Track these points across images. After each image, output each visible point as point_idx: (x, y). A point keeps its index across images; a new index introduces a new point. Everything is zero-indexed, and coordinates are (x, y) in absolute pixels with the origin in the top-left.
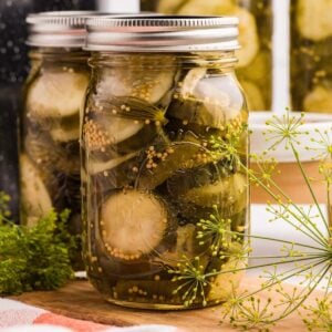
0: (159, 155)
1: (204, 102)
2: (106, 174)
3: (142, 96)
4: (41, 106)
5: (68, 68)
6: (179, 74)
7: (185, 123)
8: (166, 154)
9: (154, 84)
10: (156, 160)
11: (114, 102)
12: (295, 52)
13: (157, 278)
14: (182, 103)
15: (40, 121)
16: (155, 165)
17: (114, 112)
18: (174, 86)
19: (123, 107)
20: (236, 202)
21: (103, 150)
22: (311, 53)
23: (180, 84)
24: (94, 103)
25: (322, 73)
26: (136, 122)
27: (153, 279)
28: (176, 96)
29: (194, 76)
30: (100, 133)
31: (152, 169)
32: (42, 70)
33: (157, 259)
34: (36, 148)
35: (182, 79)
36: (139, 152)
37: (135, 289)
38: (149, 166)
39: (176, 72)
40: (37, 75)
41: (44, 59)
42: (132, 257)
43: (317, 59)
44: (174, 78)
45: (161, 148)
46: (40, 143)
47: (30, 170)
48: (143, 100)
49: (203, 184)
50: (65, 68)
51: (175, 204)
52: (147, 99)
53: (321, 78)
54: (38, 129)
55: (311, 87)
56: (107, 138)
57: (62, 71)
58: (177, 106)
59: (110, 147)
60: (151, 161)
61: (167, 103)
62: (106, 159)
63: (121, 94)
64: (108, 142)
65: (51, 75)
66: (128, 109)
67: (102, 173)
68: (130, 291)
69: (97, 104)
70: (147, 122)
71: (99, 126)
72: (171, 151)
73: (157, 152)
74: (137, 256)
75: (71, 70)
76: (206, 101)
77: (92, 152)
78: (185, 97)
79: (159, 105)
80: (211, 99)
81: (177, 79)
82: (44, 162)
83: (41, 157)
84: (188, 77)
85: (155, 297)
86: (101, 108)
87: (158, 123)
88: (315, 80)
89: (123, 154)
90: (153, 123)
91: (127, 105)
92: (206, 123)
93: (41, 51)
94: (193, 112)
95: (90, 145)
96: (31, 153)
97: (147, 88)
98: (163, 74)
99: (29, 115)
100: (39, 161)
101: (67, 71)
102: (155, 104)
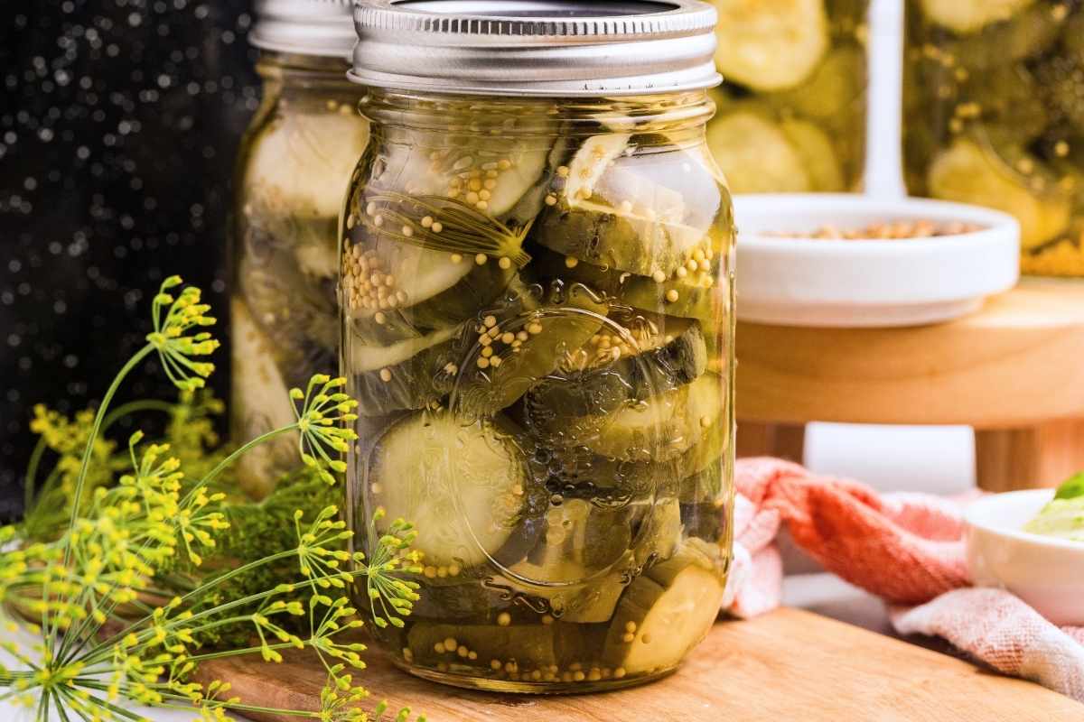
0: (508, 337)
1: (619, 213)
2: (385, 376)
3: (471, 197)
4: (277, 190)
5: (340, 103)
6: (560, 147)
7: (571, 263)
8: (523, 336)
9: (499, 170)
10: (500, 348)
11: (407, 209)
12: (915, 56)
13: (505, 619)
14: (565, 217)
15: (272, 227)
16: (496, 361)
17: (407, 231)
18: (547, 177)
19: (426, 221)
20: (693, 447)
21: (379, 319)
22: (947, 60)
23: (563, 171)
24: (364, 209)
25: (972, 110)
26: (456, 258)
27: (495, 622)
28: (551, 201)
29: (596, 151)
30: (374, 279)
31: (489, 369)
32: (283, 103)
33: (498, 580)
34: (262, 290)
35: (567, 160)
36: (460, 328)
37: (450, 645)
38: (482, 363)
39: (552, 144)
40: (272, 116)
41: (287, 79)
42: (442, 572)
43: (961, 75)
44: (548, 154)
45: (512, 321)
46: (271, 278)
47: (251, 337)
48: (473, 207)
49: (610, 408)
50: (332, 104)
51: (541, 454)
52: (482, 205)
53: (967, 121)
54: (267, 243)
55: (947, 140)
56: (390, 291)
57: (327, 111)
58: (552, 222)
59: (395, 314)
60: (487, 351)
61: (529, 214)
62: (387, 340)
63: (426, 191)
64: (391, 302)
65: (302, 118)
66: (437, 227)
67: (377, 373)
68: (439, 648)
69: (370, 209)
70: (481, 259)
71: (373, 261)
72: (535, 329)
73: (502, 330)
74: (454, 570)
75: (346, 109)
76: (625, 211)
77: (357, 322)
78: (573, 203)
79: (510, 221)
80: (638, 208)
81: (554, 159)
82: (279, 322)
83: (273, 310)
84: (582, 155)
85: (496, 664)
86: (378, 220)
87: (505, 263)
88: (956, 126)
89: (425, 331)
90: (493, 262)
91: (437, 218)
92: (620, 264)
93: (281, 61)
94: (590, 237)
95: (353, 304)
96: (252, 299)
97: (483, 177)
98: (524, 147)
99: (248, 209)
100: (269, 318)
101: (336, 111)
102: (499, 218)
